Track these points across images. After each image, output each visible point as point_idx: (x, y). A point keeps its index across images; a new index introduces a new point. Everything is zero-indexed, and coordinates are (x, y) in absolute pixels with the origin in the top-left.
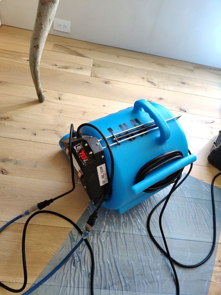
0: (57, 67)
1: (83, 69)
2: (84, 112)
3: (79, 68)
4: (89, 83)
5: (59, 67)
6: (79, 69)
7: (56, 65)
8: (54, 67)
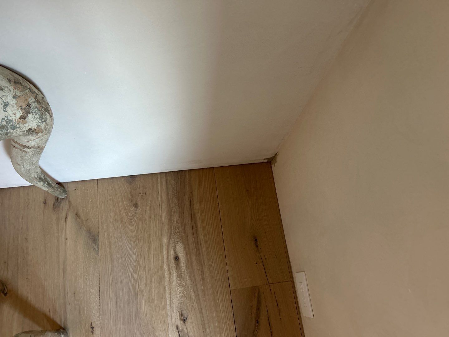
0: (179, 323)
5: (180, 328)
7: (184, 320)
8: (174, 317)
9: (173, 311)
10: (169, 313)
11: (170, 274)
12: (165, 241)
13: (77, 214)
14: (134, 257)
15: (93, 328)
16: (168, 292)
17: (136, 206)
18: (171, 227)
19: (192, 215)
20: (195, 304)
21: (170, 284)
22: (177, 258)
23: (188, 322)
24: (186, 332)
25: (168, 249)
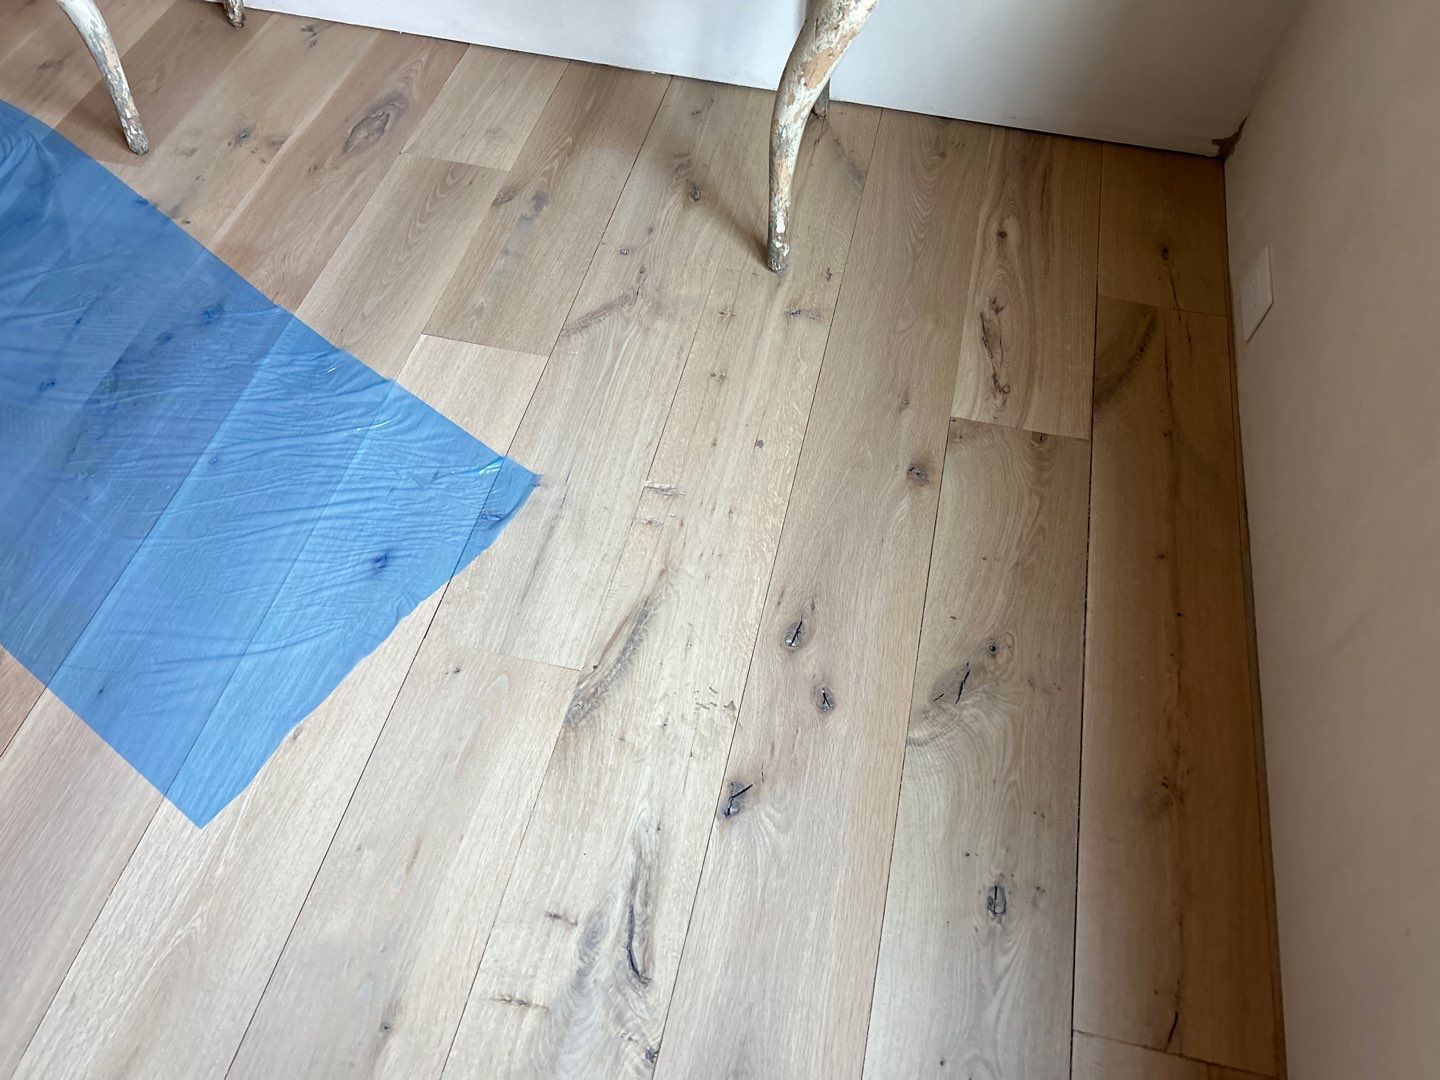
0: (989, 313)
1: (1000, 396)
2: (723, 378)
3: (1002, 382)
4: (901, 410)
5: (987, 317)
6: (996, 382)
7: (997, 311)
8: (979, 302)
9: (979, 294)
10: (970, 294)
11: (985, 249)
12: (985, 210)
13: (837, 141)
14: (924, 214)
15: (830, 275)
16: (975, 267)
17: (943, 155)
18: (1001, 197)
19: (1045, 191)
20: (1022, 296)
21: (982, 261)
22: (1002, 235)
23: (1004, 315)
24: (997, 324)
25: (988, 219)
